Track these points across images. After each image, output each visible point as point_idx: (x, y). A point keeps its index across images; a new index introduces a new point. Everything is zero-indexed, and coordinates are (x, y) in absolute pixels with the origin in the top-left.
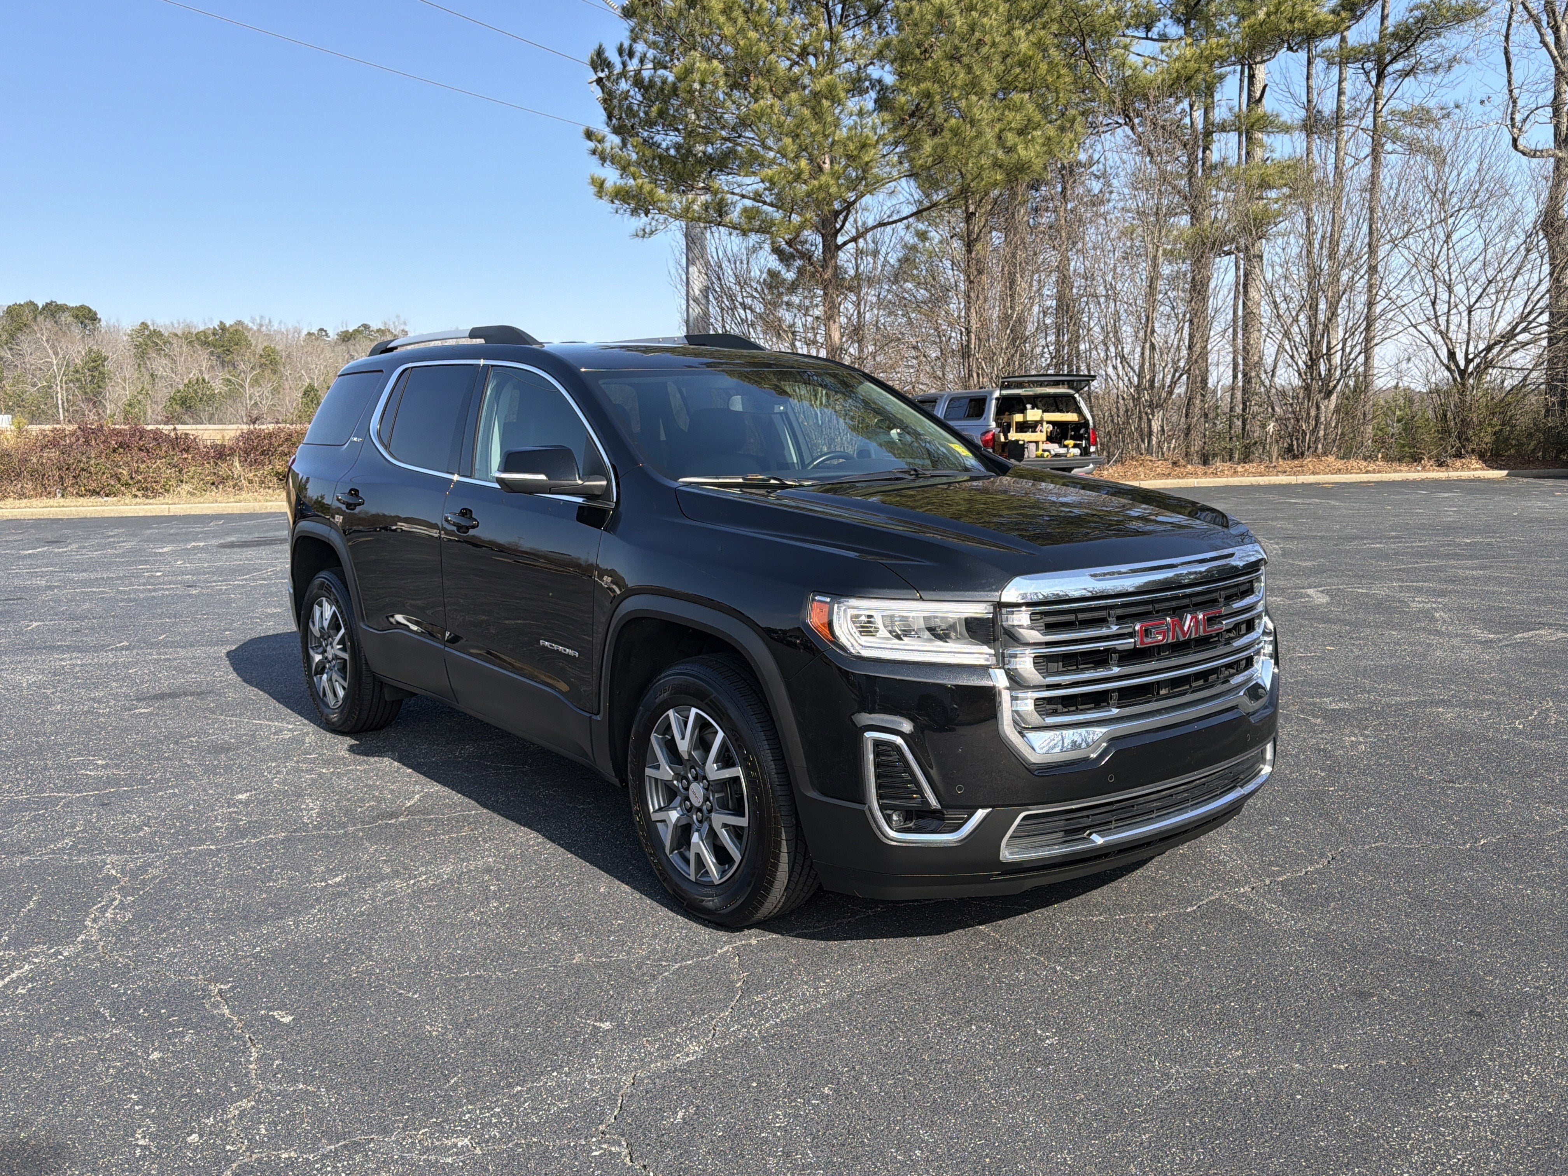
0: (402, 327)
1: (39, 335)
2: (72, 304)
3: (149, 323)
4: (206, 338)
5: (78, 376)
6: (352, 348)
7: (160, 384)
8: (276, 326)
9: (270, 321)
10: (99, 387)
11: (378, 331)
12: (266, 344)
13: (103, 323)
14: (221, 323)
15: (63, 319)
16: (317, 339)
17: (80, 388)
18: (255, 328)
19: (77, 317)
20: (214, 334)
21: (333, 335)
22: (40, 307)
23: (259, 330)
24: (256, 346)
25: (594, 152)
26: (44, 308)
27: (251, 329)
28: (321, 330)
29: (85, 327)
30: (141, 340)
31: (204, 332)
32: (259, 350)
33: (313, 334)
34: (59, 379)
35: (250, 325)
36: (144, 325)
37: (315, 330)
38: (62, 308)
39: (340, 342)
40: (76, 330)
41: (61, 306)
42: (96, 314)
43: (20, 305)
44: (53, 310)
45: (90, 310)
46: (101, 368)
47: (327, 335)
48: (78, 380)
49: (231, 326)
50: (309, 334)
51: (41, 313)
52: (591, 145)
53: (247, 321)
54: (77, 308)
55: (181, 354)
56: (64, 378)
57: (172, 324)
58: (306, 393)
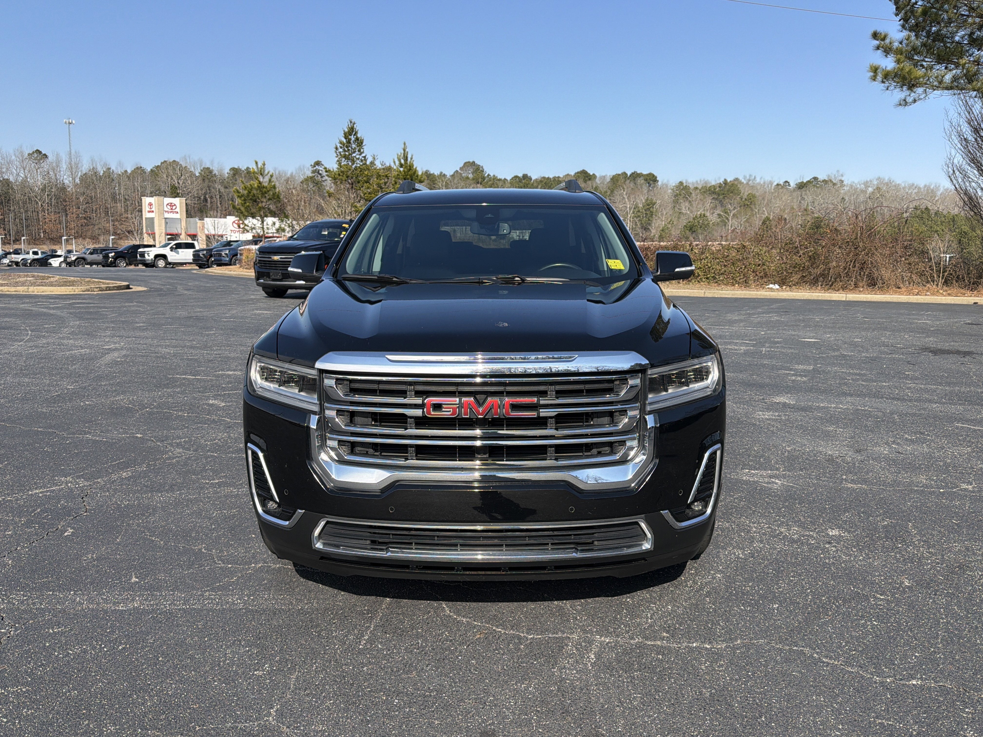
0: (840, 178)
1: (622, 191)
2: (645, 173)
3: (684, 182)
4: (715, 189)
5: (639, 214)
6: (804, 193)
7: (683, 218)
8: (758, 180)
9: (755, 178)
10: (649, 220)
11: (824, 181)
12: (749, 192)
13: (660, 183)
14: (725, 180)
15: (639, 181)
16: (782, 187)
17: (639, 220)
18: (745, 182)
19: (646, 180)
20: (720, 187)
21: (793, 184)
22: (629, 175)
23: (747, 184)
24: (744, 194)
25: (878, 48)
26: (630, 176)
27: (743, 183)
28: (786, 182)
29: (650, 186)
30: (678, 192)
31: (714, 186)
32: (745, 197)
33: (780, 185)
34: (629, 216)
35: (743, 181)
36: (681, 183)
37: (781, 183)
38: (639, 175)
39: (796, 190)
40: (645, 188)
41: (639, 174)
42: (656, 178)
43: (619, 175)
44: (635, 176)
45: (654, 175)
46: (651, 209)
47: (789, 185)
48: (639, 216)
49: (730, 181)
50: (778, 185)
51: (628, 178)
52: (876, 43)
53: (741, 178)
54: (647, 175)
55: (696, 200)
56: (633, 215)
57: (697, 182)
58: (764, 223)
